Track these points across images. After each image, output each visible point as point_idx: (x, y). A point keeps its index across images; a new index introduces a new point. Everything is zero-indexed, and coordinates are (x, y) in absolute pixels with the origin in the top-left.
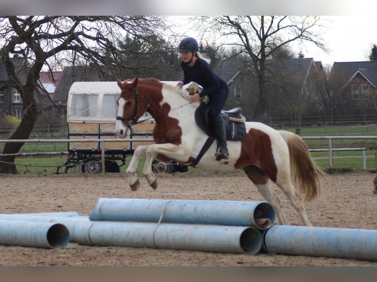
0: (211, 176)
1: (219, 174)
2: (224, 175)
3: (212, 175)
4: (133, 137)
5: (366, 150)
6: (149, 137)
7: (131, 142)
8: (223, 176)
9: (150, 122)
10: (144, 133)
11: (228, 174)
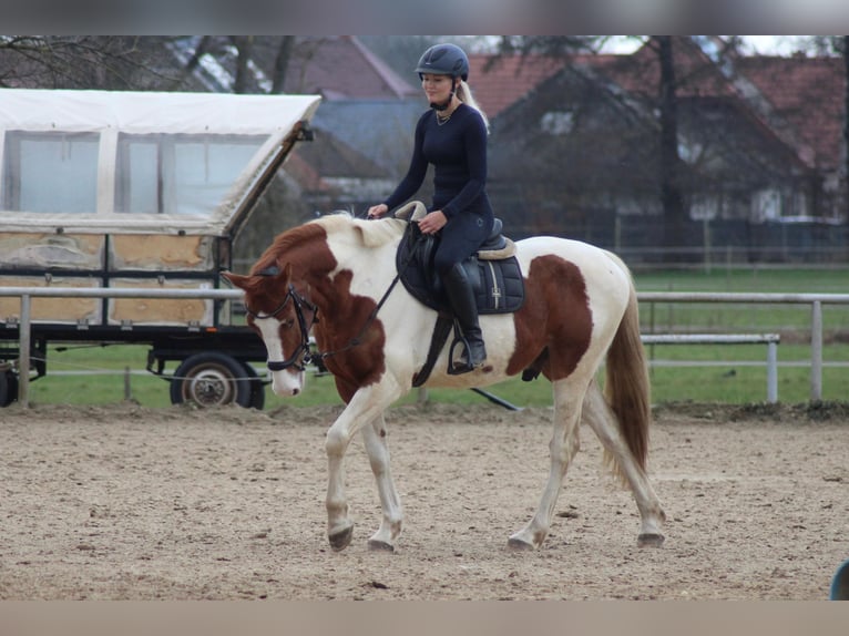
0: (410, 421)
1: (436, 417)
2: (453, 417)
3: (411, 416)
4: (112, 282)
5: (777, 342)
6: (166, 282)
7: (105, 300)
8: (449, 421)
9: (175, 232)
10: (152, 268)
11: (466, 416)
